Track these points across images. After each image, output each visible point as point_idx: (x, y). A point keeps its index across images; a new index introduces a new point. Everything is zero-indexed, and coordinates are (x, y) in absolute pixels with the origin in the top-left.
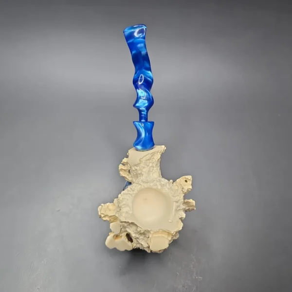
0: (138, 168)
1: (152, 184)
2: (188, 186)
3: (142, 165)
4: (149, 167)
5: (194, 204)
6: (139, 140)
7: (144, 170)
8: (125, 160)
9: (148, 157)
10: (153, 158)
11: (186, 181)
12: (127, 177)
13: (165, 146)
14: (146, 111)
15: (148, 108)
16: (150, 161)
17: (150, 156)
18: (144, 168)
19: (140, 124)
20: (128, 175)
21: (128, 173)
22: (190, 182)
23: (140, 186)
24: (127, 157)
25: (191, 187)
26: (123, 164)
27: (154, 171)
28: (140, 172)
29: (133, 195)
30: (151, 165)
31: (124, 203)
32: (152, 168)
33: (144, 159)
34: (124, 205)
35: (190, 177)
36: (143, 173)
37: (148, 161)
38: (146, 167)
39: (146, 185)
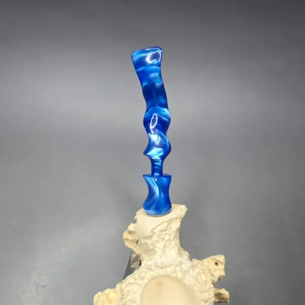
0: (149, 242)
1: (169, 270)
2: (220, 272)
3: (155, 238)
4: (164, 241)
5: (228, 297)
6: (151, 201)
7: (158, 245)
8: (132, 227)
9: (162, 227)
10: (171, 228)
11: (216, 264)
12: (135, 250)
13: (187, 206)
14: (161, 161)
15: (163, 158)
16: (166, 232)
17: (166, 224)
18: (158, 242)
19: (152, 179)
20: (135, 247)
21: (135, 244)
22: (221, 267)
23: (152, 273)
24: (135, 222)
25: (223, 274)
26: (130, 232)
27: (171, 246)
28: (151, 247)
29: (143, 286)
30: (167, 237)
31: (129, 297)
32: (168, 243)
33: (159, 229)
34: (129, 301)
35: (221, 258)
36: (156, 249)
37: (164, 233)
38: (160, 240)
39: (161, 272)
